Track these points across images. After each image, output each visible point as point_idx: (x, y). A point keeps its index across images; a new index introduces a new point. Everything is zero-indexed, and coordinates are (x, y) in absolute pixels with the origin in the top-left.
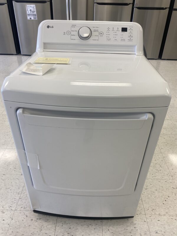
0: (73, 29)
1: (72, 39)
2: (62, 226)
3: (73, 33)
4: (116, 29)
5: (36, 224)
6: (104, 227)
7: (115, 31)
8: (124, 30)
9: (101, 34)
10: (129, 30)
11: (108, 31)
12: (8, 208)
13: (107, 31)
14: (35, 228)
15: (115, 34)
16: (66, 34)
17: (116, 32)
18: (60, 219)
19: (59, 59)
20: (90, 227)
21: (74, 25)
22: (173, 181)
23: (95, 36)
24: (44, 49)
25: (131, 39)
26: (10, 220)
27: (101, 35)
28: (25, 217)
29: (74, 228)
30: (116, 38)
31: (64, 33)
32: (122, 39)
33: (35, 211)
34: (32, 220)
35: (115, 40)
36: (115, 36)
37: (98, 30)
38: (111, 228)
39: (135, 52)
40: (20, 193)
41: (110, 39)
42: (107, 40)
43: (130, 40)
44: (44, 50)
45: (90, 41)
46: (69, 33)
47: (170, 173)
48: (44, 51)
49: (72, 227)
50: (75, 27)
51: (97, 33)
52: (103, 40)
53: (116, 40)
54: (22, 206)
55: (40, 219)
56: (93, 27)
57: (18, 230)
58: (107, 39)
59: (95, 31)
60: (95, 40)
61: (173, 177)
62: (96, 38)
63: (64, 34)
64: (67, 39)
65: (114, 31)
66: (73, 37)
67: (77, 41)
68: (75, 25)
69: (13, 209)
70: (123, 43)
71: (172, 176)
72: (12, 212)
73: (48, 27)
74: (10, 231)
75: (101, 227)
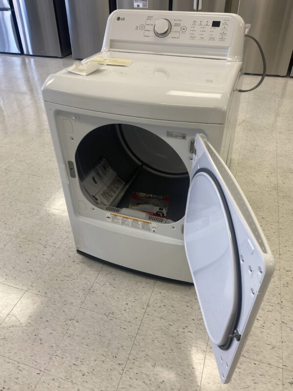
0: (149, 22)
1: (145, 36)
2: (106, 275)
3: (147, 28)
4: (204, 23)
5: (78, 266)
6: (156, 289)
7: (203, 26)
8: (216, 24)
9: (184, 29)
10: (223, 24)
11: (194, 26)
12: (51, 244)
13: (192, 26)
14: (74, 269)
15: (202, 29)
16: (138, 28)
17: (205, 27)
18: (105, 268)
19: (119, 60)
20: (139, 284)
21: (150, 17)
22: (278, 261)
23: (176, 32)
24: (111, 47)
26: (51, 256)
27: (184, 31)
28: (67, 257)
29: (119, 280)
30: (202, 36)
31: (137, 27)
32: (210, 38)
33: (79, 252)
34: (74, 261)
35: (201, 38)
36: (202, 33)
37: (180, 24)
38: (164, 291)
39: (227, 56)
40: (69, 232)
41: (195, 37)
42: (191, 38)
43: (222, 39)
44: (111, 49)
45: (169, 39)
46: (142, 27)
47: (278, 250)
48: (109, 51)
49: (117, 279)
50: (150, 19)
51: (178, 29)
52: (185, 39)
54: (67, 245)
55: (83, 263)
56: (175, 20)
57: (56, 268)
59: (176, 25)
60: (175, 38)
61: (281, 256)
62: (177, 35)
63: (136, 29)
64: (139, 36)
65: (201, 26)
66: (147, 33)
67: (152, 38)
68: (152, 17)
69: (57, 246)
70: (211, 43)
71: (280, 254)
72: (55, 249)
73: (119, 19)
74: (48, 267)
75: (153, 287)
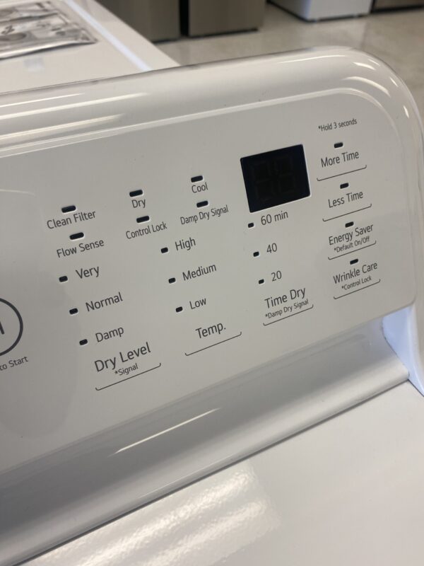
7: (176, 231)
10: (325, 162)
11: (84, 260)
15: (180, 261)
17: (190, 244)
25: (365, 257)
30: (205, 318)
32: (272, 302)
35: (203, 333)
36: (186, 291)
41: (144, 350)
42: (109, 375)
43: (355, 278)
53: (214, 337)
58: (101, 365)
70: (292, 338)
